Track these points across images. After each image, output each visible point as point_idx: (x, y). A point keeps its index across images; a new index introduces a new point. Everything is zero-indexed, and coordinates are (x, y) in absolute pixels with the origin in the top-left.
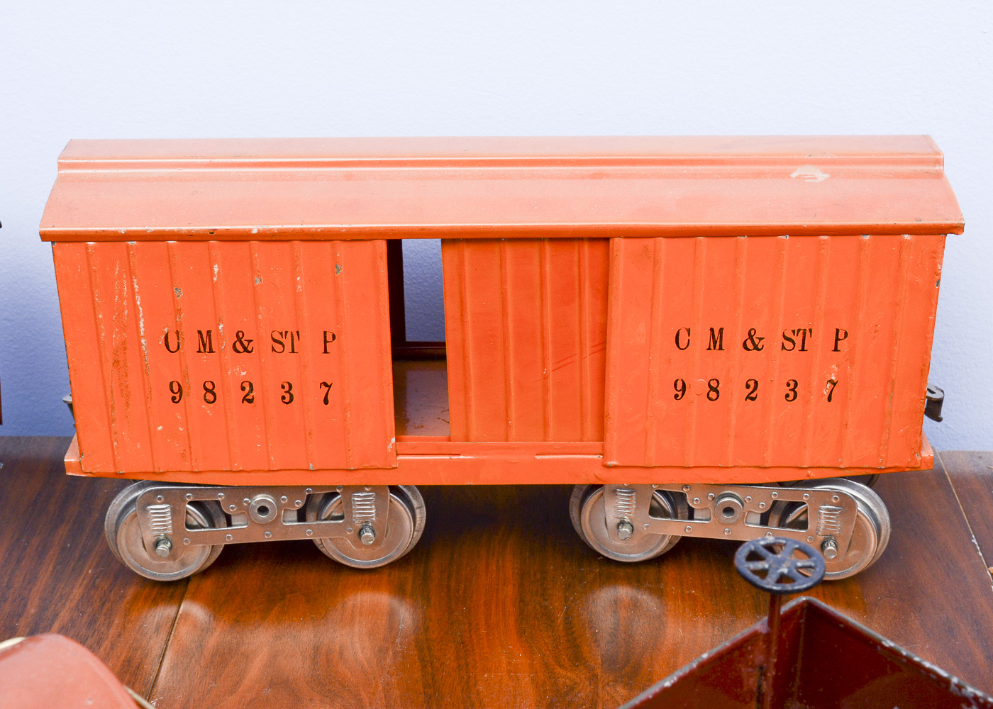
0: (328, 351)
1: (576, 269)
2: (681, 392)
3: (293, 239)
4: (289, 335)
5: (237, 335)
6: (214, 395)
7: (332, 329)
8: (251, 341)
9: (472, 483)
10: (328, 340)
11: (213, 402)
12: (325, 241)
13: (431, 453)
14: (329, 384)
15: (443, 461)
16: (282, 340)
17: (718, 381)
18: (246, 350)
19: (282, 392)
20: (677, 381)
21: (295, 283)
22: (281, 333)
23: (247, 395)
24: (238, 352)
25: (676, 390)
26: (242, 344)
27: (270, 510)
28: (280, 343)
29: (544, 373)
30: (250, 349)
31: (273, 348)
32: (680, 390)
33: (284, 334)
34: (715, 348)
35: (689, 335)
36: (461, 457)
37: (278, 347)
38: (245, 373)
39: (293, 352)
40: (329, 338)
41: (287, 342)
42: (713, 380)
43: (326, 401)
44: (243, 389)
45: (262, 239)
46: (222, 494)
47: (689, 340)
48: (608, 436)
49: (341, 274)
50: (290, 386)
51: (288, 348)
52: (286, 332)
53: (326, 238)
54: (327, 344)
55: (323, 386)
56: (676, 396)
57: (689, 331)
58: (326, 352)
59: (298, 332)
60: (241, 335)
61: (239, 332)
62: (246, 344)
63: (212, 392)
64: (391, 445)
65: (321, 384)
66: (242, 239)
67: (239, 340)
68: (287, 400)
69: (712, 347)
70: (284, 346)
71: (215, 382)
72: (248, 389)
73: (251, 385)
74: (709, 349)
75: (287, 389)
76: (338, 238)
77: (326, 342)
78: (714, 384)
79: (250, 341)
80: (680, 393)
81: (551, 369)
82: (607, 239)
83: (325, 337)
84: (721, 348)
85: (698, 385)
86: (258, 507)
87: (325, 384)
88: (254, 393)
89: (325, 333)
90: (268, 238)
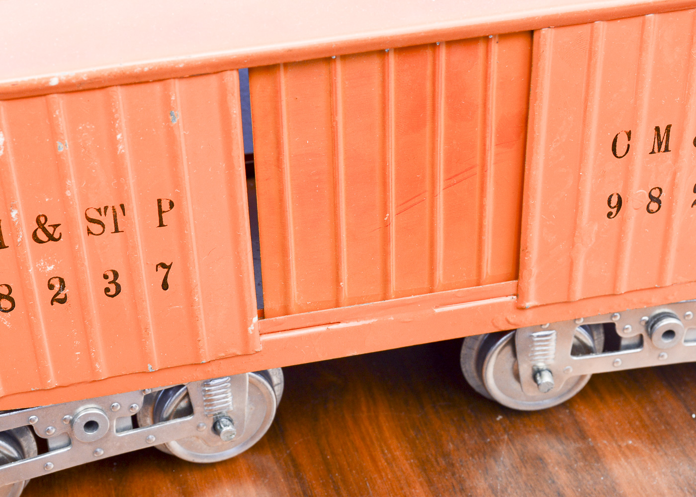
0: (164, 224)
1: (428, 85)
2: (616, 209)
3: (110, 84)
4: (110, 211)
5: (38, 221)
6: (12, 301)
7: (167, 195)
8: (58, 225)
9: (356, 353)
10: (163, 209)
11: (12, 309)
12: (154, 81)
13: (303, 326)
14: (168, 264)
15: (319, 334)
16: (101, 218)
17: (661, 190)
18: (51, 238)
19: (105, 284)
20: (611, 196)
21: (114, 143)
22: (99, 210)
23: (58, 294)
24: (41, 242)
25: (610, 207)
26: (45, 231)
27: (100, 425)
28: (99, 222)
29: (386, 219)
30: (56, 236)
31: (88, 230)
32: (615, 207)
33: (102, 210)
34: (659, 151)
35: (629, 139)
36: (341, 325)
37: (97, 228)
38: (52, 267)
39: (117, 231)
40: (165, 206)
41: (108, 220)
42: (655, 188)
43: (165, 286)
44: (51, 287)
45: (63, 91)
46: (34, 417)
47: (629, 146)
48: (524, 273)
49: (178, 122)
50: (116, 274)
51: (110, 226)
52: (106, 208)
53: (156, 78)
54: (163, 215)
55: (160, 268)
56: (609, 214)
57: (629, 134)
58: (161, 225)
59: (122, 206)
60: (42, 220)
61: (39, 216)
62: (51, 230)
63: (8, 298)
64: (252, 325)
65: (157, 266)
66: (32, 94)
67: (41, 226)
68: (113, 292)
69: (656, 150)
70: (103, 226)
71: (11, 285)
72: (57, 286)
73: (62, 281)
74: (653, 152)
75: (111, 278)
76: (173, 76)
77: (161, 212)
78: (655, 194)
79: (56, 226)
80: (614, 211)
81: (394, 214)
82: (531, 33)
83: (160, 207)
84: (667, 150)
85: (637, 198)
86: (84, 423)
87: (163, 265)
88: (66, 291)
89: (159, 201)
90: (69, 89)
